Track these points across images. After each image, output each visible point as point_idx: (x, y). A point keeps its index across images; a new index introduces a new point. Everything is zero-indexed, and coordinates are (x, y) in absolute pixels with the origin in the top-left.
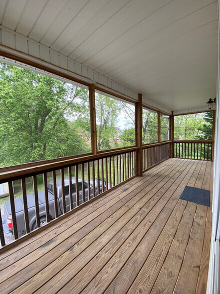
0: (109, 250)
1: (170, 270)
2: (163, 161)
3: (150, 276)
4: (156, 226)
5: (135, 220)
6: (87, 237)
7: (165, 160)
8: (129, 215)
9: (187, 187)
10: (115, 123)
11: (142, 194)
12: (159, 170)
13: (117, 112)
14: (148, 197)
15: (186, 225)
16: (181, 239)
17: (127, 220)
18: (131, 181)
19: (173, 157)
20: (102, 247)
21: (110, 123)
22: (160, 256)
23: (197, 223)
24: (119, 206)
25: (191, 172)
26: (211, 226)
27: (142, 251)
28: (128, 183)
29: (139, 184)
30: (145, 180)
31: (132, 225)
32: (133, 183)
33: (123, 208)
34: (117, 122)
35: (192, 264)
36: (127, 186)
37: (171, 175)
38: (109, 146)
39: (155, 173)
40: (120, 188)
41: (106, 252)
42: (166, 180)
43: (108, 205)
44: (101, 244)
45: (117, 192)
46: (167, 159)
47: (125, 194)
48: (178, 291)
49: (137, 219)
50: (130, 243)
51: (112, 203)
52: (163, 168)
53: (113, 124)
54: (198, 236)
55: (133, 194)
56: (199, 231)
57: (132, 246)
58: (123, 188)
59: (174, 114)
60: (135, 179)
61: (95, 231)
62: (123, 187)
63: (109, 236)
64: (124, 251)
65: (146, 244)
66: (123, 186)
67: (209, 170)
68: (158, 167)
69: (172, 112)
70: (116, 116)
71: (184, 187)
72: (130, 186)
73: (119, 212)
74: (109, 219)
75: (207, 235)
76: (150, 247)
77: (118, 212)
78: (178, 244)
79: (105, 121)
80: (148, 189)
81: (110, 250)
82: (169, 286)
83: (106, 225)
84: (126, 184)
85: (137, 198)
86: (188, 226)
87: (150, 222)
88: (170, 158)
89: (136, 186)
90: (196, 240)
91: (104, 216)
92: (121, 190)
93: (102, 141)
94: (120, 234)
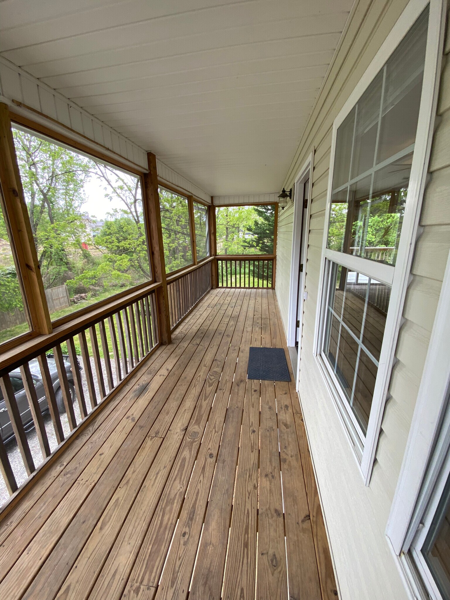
0: (141, 582)
1: (271, 552)
2: (203, 299)
3: (242, 590)
4: (224, 461)
5: (182, 466)
6: (72, 578)
7: (206, 295)
8: (165, 458)
9: (252, 349)
10: (76, 204)
11: (181, 389)
12: (201, 321)
13: (81, 176)
14: (194, 392)
15: (270, 435)
16: (270, 471)
17: (164, 473)
18: (150, 362)
19: (217, 287)
20: (123, 582)
21: (62, 203)
22: (247, 532)
23: (283, 423)
24: (136, 443)
25: (251, 314)
26: (302, 420)
27: (214, 541)
28: (144, 369)
29: (169, 365)
30: (179, 351)
31: (177, 481)
32: (156, 365)
33: (149, 443)
34: (82, 201)
35: (298, 518)
36: (143, 378)
37: (222, 328)
38: (67, 263)
39: (195, 329)
40: (127, 388)
41: (137, 591)
42: (216, 341)
43: (108, 451)
44: (117, 577)
45: (123, 404)
46: (208, 292)
47: (143, 401)
48: (296, 592)
49: (184, 459)
50: (184, 534)
51: (117, 439)
52: (205, 315)
53: (71, 206)
54: (292, 450)
55: (161, 396)
56: (290, 439)
57: (191, 540)
58: (136, 387)
59: (216, 202)
60: (158, 352)
61: (91, 545)
62: (135, 385)
63: (132, 542)
64: (178, 563)
65: (216, 517)
66: (134, 381)
67: (273, 306)
68: (197, 313)
69: (212, 198)
70: (78, 185)
71: (247, 350)
72: (150, 376)
73: (141, 458)
74: (121, 493)
75: (301, 442)
76: (225, 519)
77: (139, 460)
78: (268, 483)
79: (45, 195)
80: (190, 372)
81: (145, 582)
82: (279, 590)
83: (116, 513)
84: (139, 374)
85: (173, 404)
86: (272, 434)
87: (211, 456)
88: (212, 288)
89: (164, 372)
90: (291, 459)
91: (103, 490)
92: (131, 395)
93: (45, 252)
94: (156, 521)
